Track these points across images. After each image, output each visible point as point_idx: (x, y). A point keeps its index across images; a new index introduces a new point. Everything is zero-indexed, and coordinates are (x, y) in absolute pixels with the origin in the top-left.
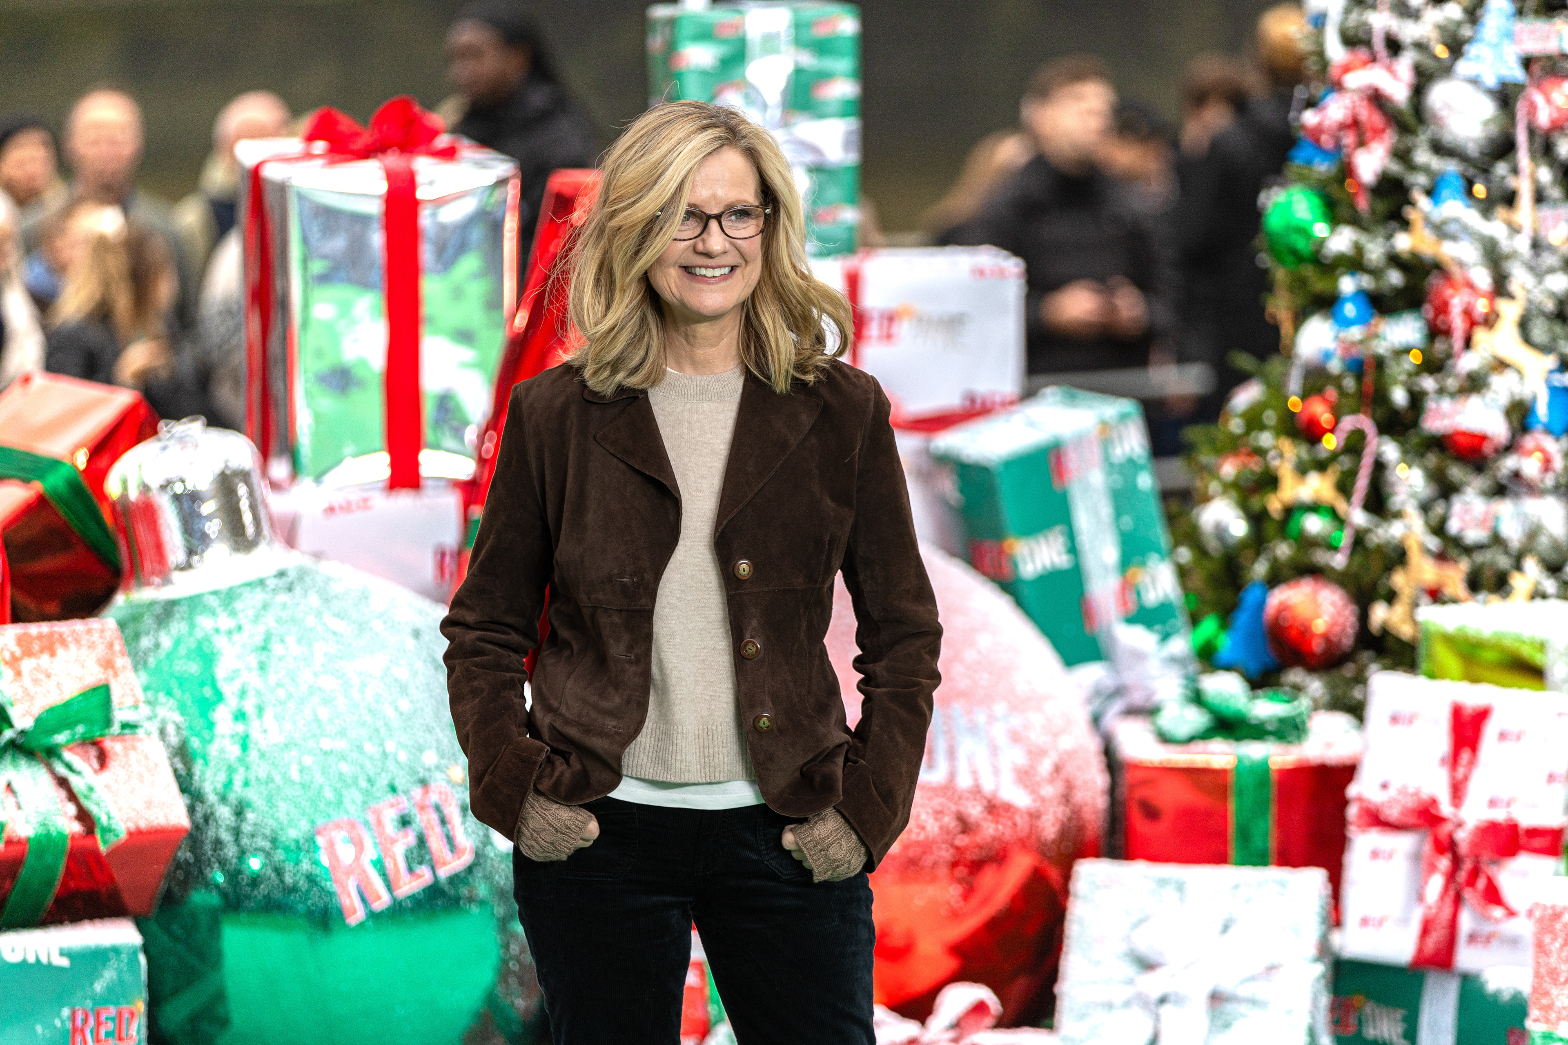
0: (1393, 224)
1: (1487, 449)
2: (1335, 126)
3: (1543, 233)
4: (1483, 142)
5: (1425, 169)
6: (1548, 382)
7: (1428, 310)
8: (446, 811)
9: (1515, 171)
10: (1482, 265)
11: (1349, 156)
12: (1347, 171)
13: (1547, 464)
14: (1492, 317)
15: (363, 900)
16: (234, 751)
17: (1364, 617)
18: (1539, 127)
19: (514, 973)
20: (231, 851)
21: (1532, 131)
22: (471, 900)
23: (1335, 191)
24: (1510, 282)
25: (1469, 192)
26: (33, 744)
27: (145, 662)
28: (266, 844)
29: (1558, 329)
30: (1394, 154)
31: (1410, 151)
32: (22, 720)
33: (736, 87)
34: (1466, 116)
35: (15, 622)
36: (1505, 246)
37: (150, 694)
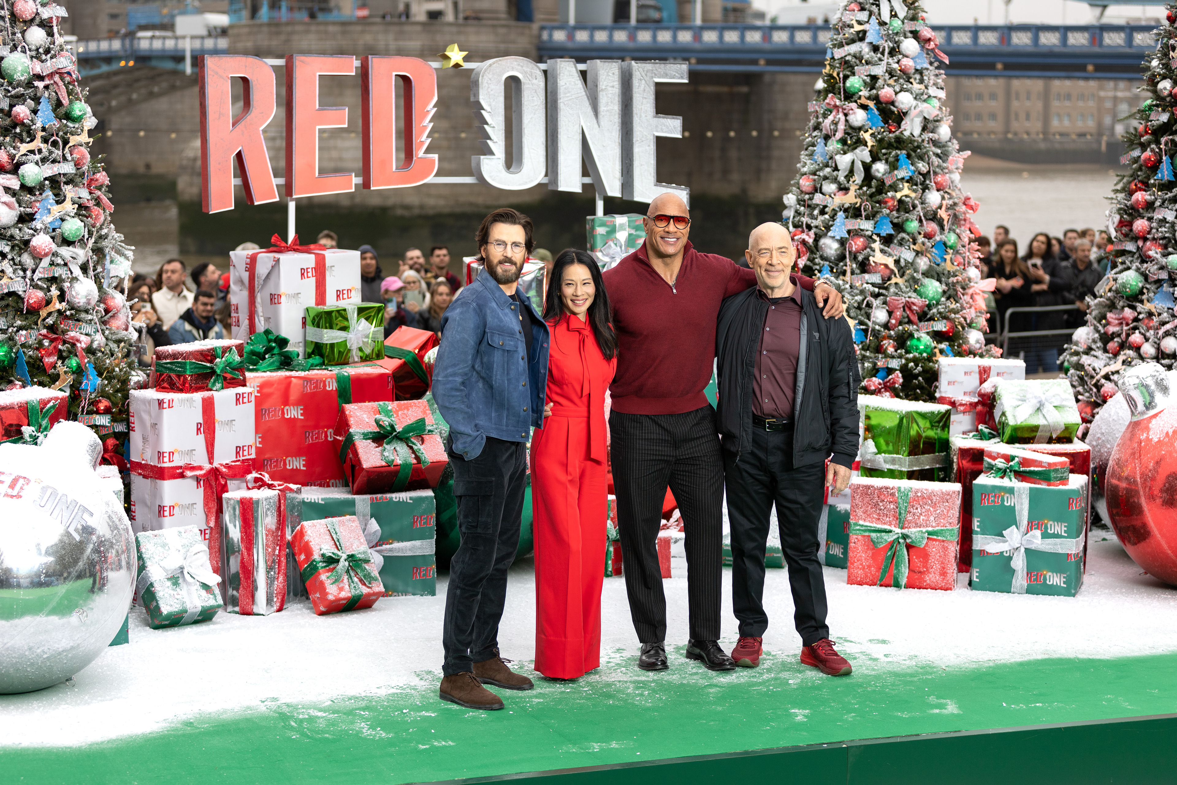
3: (854, 284)
4: (836, 256)
5: (819, 264)
9: (846, 266)
18: (853, 252)
21: (850, 252)
25: (832, 271)
26: (402, 437)
29: (859, 312)
30: (809, 260)
31: (814, 259)
32: (399, 429)
33: (612, 240)
34: (831, 248)
35: (397, 400)
36: (843, 287)
37: (437, 422)
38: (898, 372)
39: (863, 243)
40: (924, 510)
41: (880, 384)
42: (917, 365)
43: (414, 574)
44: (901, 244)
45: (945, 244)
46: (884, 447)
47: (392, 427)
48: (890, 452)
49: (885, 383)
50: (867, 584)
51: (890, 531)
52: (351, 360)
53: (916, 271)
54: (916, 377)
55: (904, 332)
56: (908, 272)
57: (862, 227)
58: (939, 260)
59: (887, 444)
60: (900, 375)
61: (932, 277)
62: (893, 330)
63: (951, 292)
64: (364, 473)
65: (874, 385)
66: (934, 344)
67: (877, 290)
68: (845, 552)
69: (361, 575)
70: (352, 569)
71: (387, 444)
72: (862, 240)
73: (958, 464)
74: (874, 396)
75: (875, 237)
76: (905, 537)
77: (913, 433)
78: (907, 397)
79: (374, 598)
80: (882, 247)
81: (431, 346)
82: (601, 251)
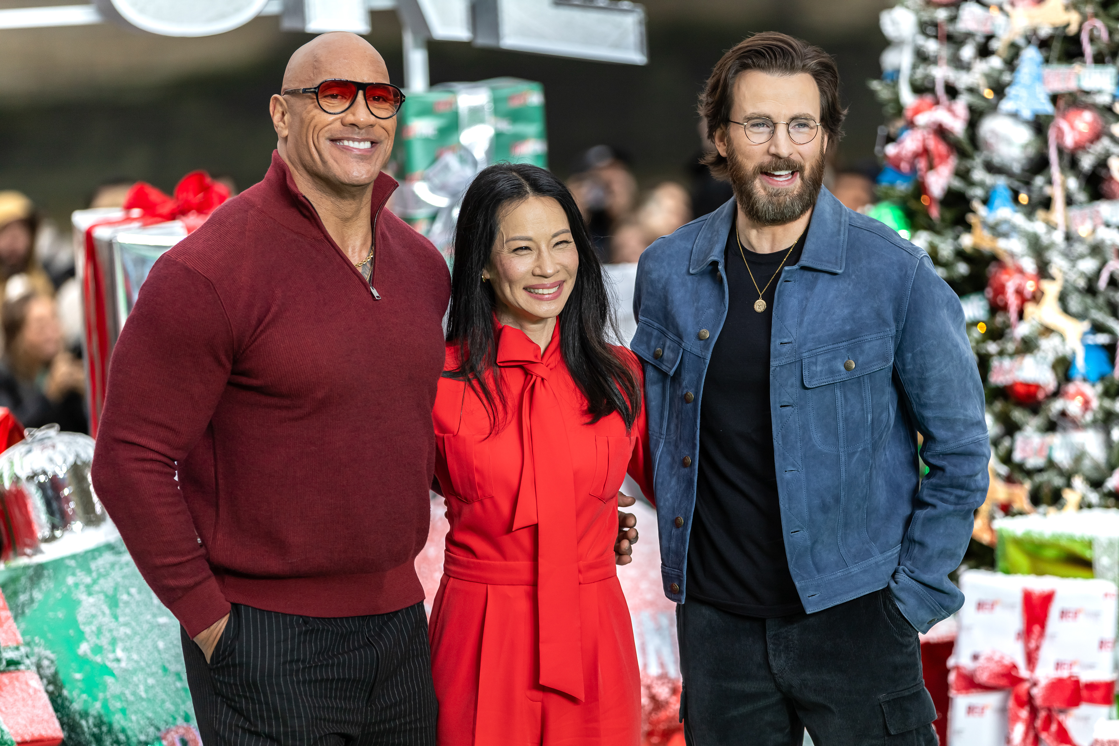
0: (960, 228)
1: (1041, 395)
2: (910, 155)
3: (1073, 229)
4: (1024, 161)
5: (981, 184)
6: (1083, 340)
7: (989, 292)
9: (1050, 182)
10: (1029, 256)
11: (923, 178)
12: (921, 188)
13: (1086, 404)
14: (1038, 294)
18: (1066, 148)
21: (1061, 151)
23: (913, 205)
24: (1051, 267)
25: (1016, 200)
27: (23, 613)
29: (1089, 301)
30: (956, 174)
31: (969, 171)
33: (452, 148)
34: (1009, 142)
36: (1045, 239)
37: (28, 638)
39: (1090, 124)
57: (1087, 84)
72: (1088, 116)
81: (3, 446)
82: (425, 178)
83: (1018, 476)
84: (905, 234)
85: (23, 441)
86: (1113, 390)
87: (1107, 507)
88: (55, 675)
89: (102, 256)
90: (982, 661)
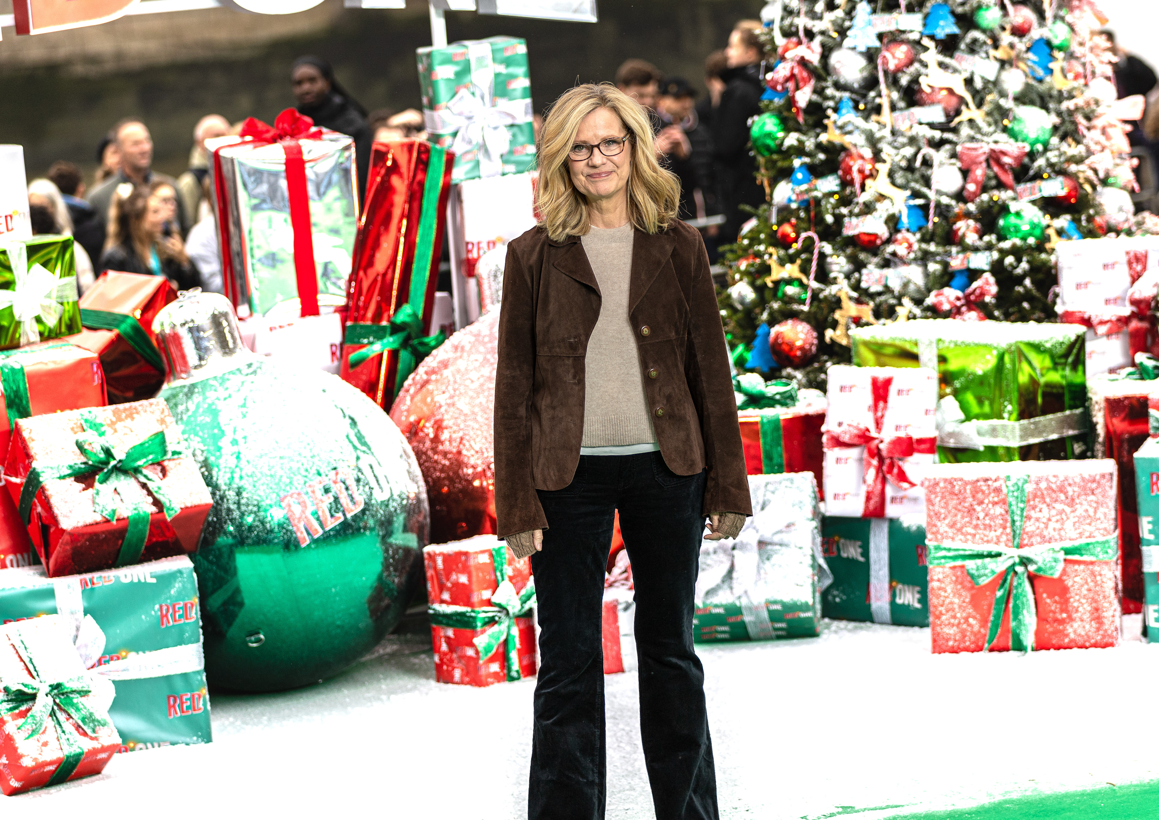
0: (819, 129)
1: (878, 242)
2: (782, 79)
3: (897, 126)
4: (861, 81)
5: (833, 98)
6: (906, 203)
7: (841, 172)
8: (348, 483)
9: (879, 95)
10: (866, 145)
11: (792, 95)
12: (791, 102)
13: (910, 246)
14: (874, 173)
15: (308, 533)
16: (233, 461)
17: (821, 336)
18: (890, 70)
19: (391, 564)
20: (236, 514)
21: (886, 72)
22: (365, 528)
23: (786, 114)
24: (882, 153)
25: (856, 108)
26: (127, 467)
27: (181, 419)
28: (255, 509)
29: (909, 176)
30: (815, 91)
31: (823, 89)
32: (119, 454)
33: (466, 87)
34: (851, 68)
35: (111, 403)
36: (878, 135)
37: (186, 436)
38: (987, 276)
39: (906, 53)
40: (1053, 512)
41: (958, 299)
42: (1019, 260)
43: (170, 707)
44: (973, 48)
45: (1048, 43)
46: (975, 408)
47: (108, 452)
48: (986, 417)
49: (967, 297)
50: (967, 649)
51: (999, 555)
52: (23, 341)
53: (1003, 94)
54: (1020, 280)
55: (992, 203)
56: (989, 98)
57: (902, 27)
58: (1040, 73)
59: (980, 401)
60: (992, 280)
61: (1032, 103)
62: (972, 201)
63: (1069, 127)
64: (66, 538)
65: (949, 302)
66: (1046, 220)
67: (937, 135)
68: (924, 600)
69: (77, 717)
70: (60, 709)
71: (101, 482)
72: (904, 48)
73: (1107, 426)
74: (949, 320)
75: (926, 42)
76: (1025, 562)
77: (1023, 378)
78: (1007, 317)
79: (103, 756)
80: (941, 58)
81: (163, 303)
82: (447, 108)
83: (865, 299)
84: (781, 135)
85: (178, 300)
86: (928, 237)
87: (927, 318)
88: (206, 461)
89: (226, 168)
90: (844, 427)
